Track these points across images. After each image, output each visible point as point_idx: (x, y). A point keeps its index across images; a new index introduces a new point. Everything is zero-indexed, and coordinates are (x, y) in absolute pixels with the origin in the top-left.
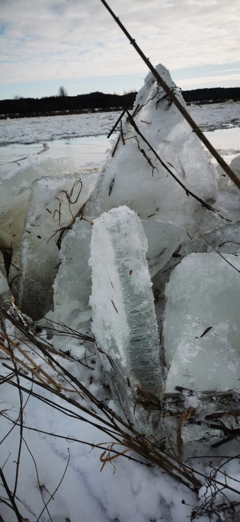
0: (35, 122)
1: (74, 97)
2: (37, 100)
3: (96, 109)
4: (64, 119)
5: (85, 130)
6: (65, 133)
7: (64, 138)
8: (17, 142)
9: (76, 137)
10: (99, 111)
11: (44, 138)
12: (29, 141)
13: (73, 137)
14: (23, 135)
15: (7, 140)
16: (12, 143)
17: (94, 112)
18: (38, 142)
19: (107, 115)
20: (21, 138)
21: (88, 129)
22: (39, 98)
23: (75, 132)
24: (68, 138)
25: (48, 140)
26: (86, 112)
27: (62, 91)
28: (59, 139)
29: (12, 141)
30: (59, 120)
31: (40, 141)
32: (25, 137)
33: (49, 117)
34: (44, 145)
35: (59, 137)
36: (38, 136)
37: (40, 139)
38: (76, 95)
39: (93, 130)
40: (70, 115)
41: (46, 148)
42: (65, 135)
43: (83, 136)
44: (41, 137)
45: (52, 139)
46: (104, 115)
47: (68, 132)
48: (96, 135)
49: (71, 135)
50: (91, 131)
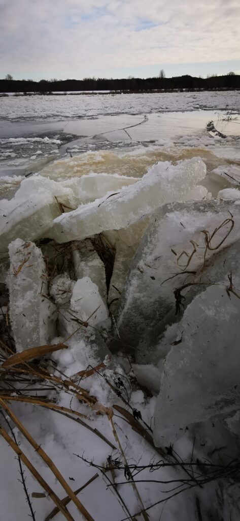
0: (140, 98)
1: (170, 79)
2: (144, 80)
3: (184, 89)
4: (161, 96)
5: (175, 106)
6: (160, 108)
7: (160, 112)
8: (126, 113)
9: (168, 111)
10: (186, 91)
11: (146, 111)
12: (134, 113)
13: (166, 112)
14: (131, 108)
15: (120, 111)
16: (123, 113)
17: (182, 91)
18: (140, 113)
19: (192, 95)
20: (130, 110)
21: (177, 106)
22: (145, 79)
23: (168, 107)
24: (162, 112)
25: (148, 113)
26: (176, 91)
27: (162, 73)
28: (156, 113)
29: (123, 111)
30: (156, 96)
31: (142, 113)
32: (132, 109)
33: (150, 94)
34: (145, 116)
35: (156, 111)
36: (141, 109)
37: (143, 111)
38: (171, 77)
39: (181, 107)
40: (165, 93)
41: (146, 119)
42: (161, 109)
43: (173, 111)
44: (143, 110)
45: (150, 112)
46: (190, 94)
47: (163, 107)
48: (183, 111)
49: (164, 110)
50: (180, 107)
